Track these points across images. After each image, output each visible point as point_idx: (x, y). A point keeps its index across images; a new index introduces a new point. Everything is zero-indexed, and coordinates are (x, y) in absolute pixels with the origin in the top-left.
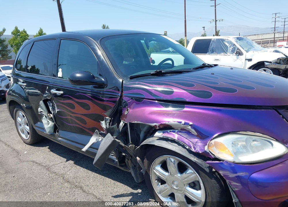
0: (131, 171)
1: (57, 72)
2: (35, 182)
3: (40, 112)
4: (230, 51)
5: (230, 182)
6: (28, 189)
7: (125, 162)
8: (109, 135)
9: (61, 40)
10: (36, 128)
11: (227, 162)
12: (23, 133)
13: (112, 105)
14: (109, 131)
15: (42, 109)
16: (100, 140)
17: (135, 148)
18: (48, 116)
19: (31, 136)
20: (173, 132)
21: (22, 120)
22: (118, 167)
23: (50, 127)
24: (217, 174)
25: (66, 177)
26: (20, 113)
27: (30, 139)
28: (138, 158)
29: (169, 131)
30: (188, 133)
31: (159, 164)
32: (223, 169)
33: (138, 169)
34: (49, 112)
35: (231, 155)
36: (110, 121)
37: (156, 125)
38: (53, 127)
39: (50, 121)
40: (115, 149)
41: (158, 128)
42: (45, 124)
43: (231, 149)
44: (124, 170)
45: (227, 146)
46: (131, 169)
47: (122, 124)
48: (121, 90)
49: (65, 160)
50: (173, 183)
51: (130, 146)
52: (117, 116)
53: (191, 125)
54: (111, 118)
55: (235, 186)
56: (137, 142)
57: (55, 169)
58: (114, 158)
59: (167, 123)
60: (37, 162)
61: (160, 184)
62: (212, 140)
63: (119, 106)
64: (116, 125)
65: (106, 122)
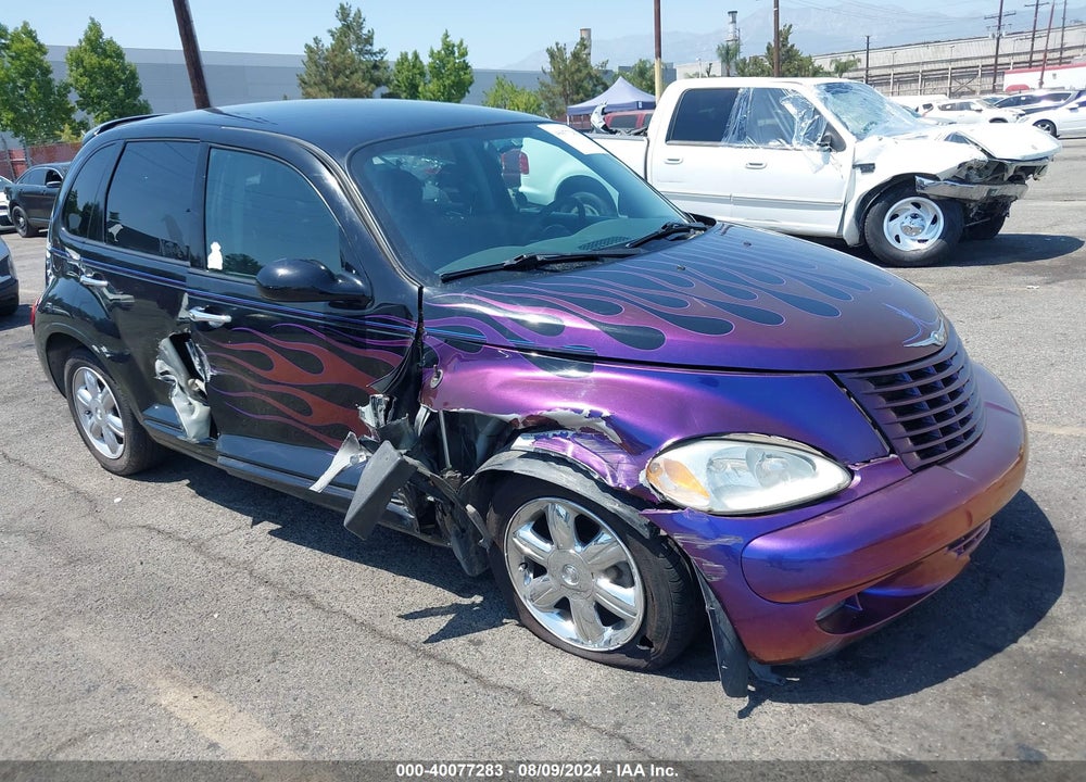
0: (453, 544)
1: (206, 252)
2: (168, 585)
3: (162, 374)
4: (802, 134)
5: (700, 563)
6: (151, 605)
7: (434, 522)
8: (387, 445)
9: (211, 148)
10: (146, 424)
11: (692, 511)
12: (101, 437)
13: (396, 360)
14: (385, 434)
15: (166, 364)
16: (361, 460)
17: (463, 480)
18: (190, 387)
19: (131, 448)
20: (562, 436)
21: (94, 397)
22: (418, 535)
23: (197, 422)
24: (670, 542)
25: (259, 568)
26: (88, 375)
27: (125, 457)
28: (470, 509)
29: (551, 434)
30: (601, 438)
31: (528, 522)
32: (682, 529)
33: (471, 538)
34: (193, 374)
35: (705, 493)
36: (389, 405)
37: (516, 419)
38: (207, 421)
39: (195, 403)
40: (406, 486)
41: (521, 427)
42: (183, 411)
43: (702, 479)
44: (432, 542)
45: (693, 472)
46: (453, 539)
47: (422, 414)
48: (416, 318)
49: (249, 520)
50: (564, 570)
51: (447, 475)
52: (407, 392)
53: (606, 419)
54: (391, 399)
55: (711, 571)
56: (466, 463)
57: (223, 548)
58: (403, 510)
59: (545, 413)
60: (162, 527)
61: (531, 575)
62: (657, 456)
63: (412, 363)
64: (405, 418)
65: (374, 409)
